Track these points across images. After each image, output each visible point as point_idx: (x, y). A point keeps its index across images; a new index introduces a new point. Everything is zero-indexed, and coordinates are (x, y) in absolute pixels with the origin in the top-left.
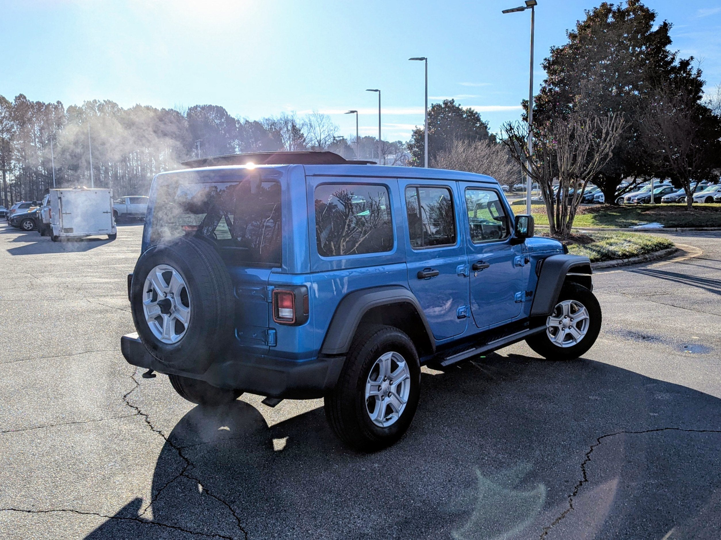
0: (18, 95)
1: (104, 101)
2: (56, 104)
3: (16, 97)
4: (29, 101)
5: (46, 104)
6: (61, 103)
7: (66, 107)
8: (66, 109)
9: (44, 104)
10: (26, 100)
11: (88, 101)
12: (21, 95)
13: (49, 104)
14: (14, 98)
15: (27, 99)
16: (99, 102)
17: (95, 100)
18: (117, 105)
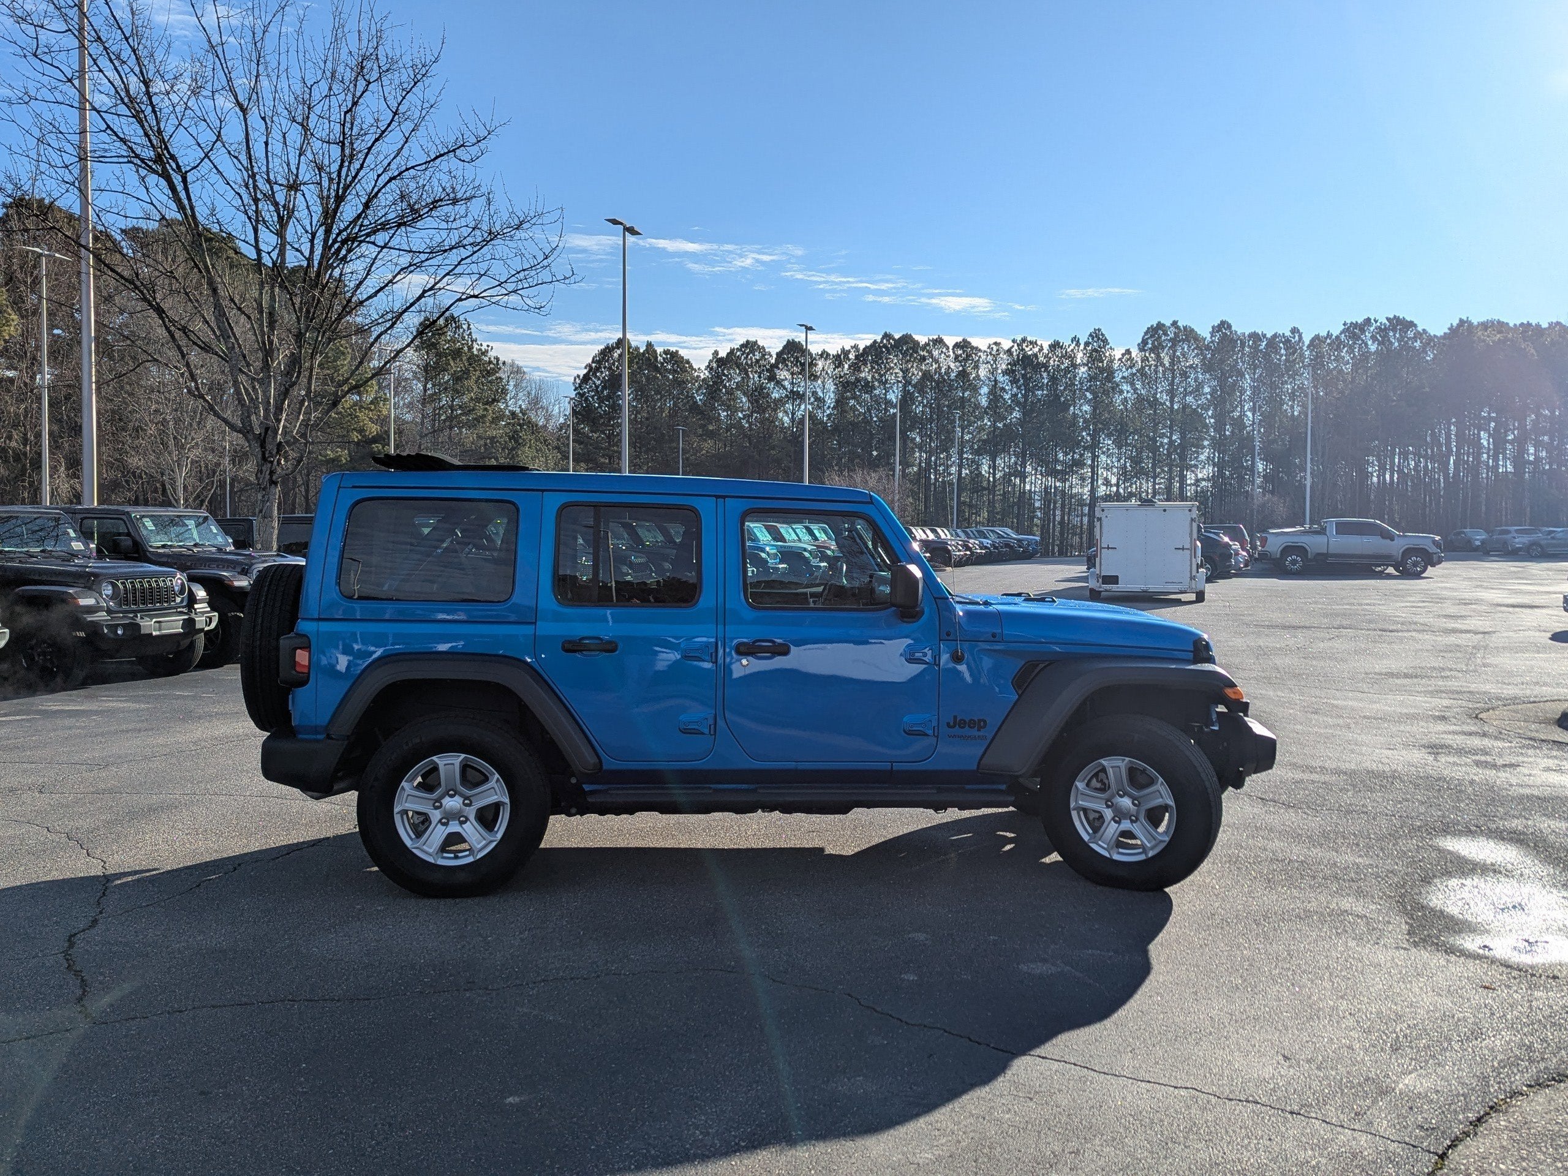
0: (1217, 323)
1: (1388, 319)
2: (1288, 334)
3: (1213, 327)
4: (1236, 332)
5: (1268, 336)
6: (1298, 331)
7: (1307, 340)
8: (1307, 342)
9: (1264, 336)
10: (1231, 332)
11: (1352, 323)
12: (1223, 323)
13: (1275, 336)
14: (1211, 330)
15: (1233, 329)
16: (1376, 321)
17: (1368, 320)
18: (1415, 326)
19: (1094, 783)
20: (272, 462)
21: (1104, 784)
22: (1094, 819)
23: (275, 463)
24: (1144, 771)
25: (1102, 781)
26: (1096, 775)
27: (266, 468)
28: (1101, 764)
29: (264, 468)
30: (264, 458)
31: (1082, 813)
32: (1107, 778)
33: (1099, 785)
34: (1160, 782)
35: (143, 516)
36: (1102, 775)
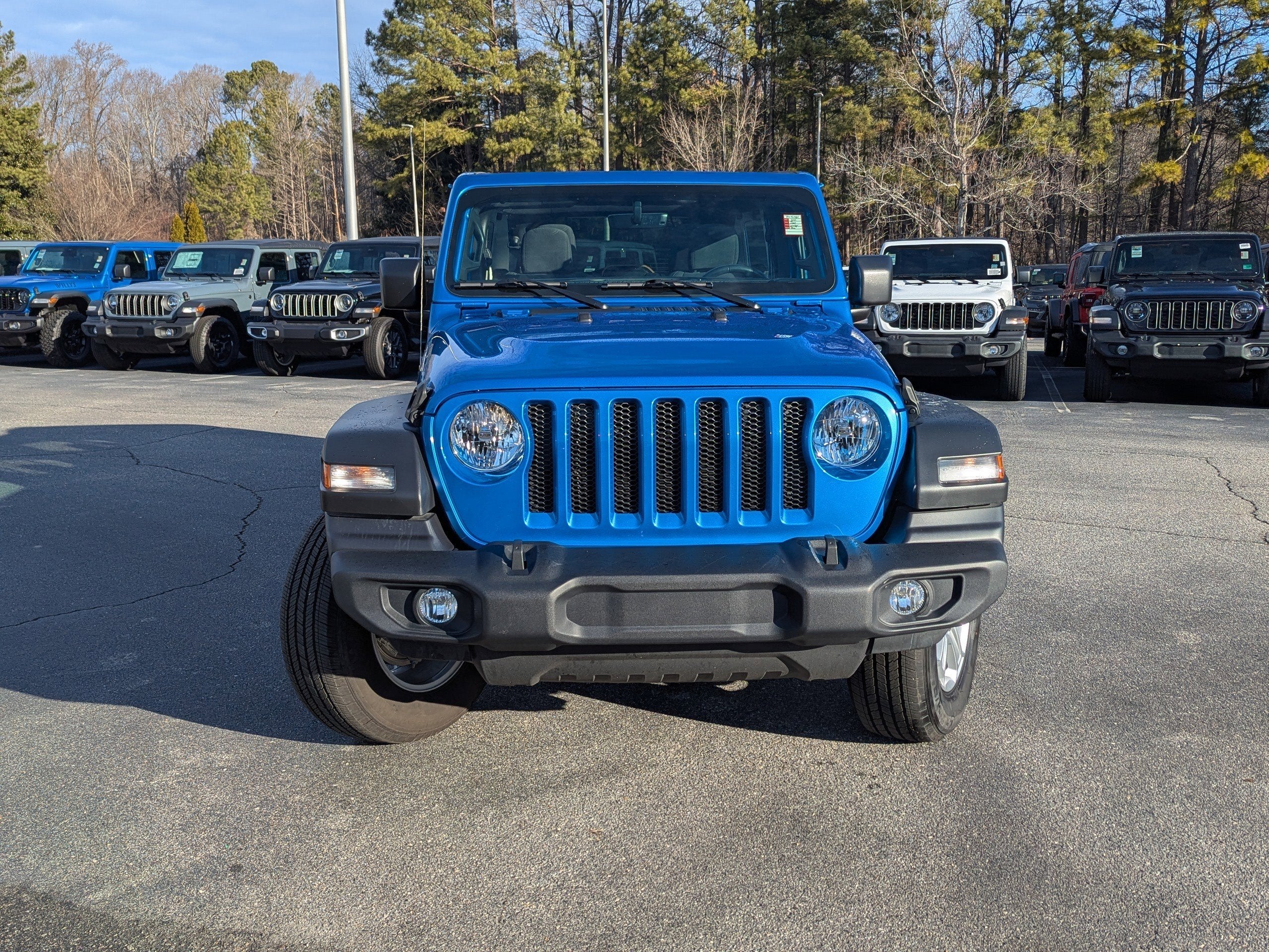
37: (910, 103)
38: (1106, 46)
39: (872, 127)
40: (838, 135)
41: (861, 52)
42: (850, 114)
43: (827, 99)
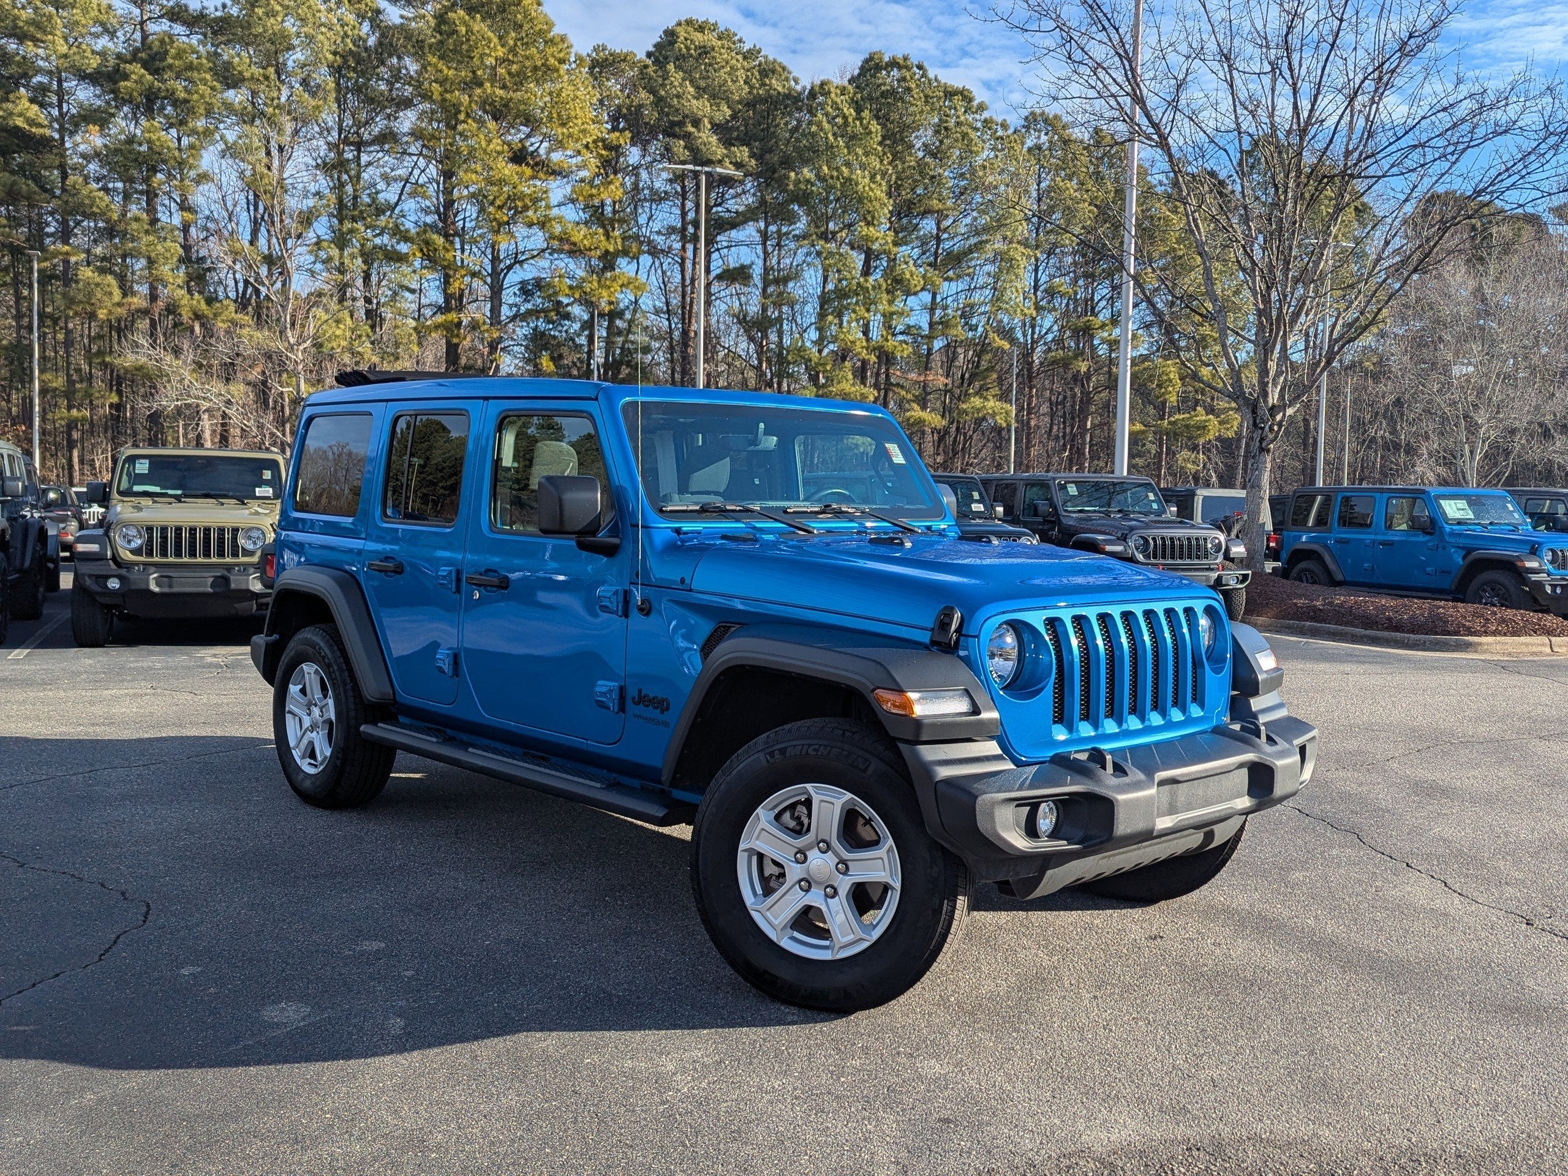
19: (787, 816)
20: (1263, 429)
21: (801, 824)
22: (771, 875)
23: (1267, 429)
24: (868, 822)
25: (798, 818)
26: (792, 807)
27: (1257, 435)
28: (807, 792)
29: (1255, 435)
30: (1255, 425)
31: (755, 859)
32: (809, 816)
33: (792, 824)
34: (887, 847)
35: (1066, 483)
36: (802, 810)
37: (171, 280)
38: (403, 248)
39: (119, 304)
40: (71, 308)
41: (98, 207)
42: (89, 284)
43: (46, 259)
